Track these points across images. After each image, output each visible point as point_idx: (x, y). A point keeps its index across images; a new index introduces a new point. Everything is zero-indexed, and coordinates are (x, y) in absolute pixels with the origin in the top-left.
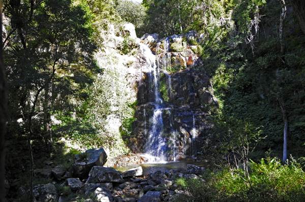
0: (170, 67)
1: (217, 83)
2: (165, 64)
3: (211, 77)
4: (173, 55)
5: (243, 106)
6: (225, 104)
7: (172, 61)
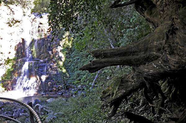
0: (37, 34)
1: (64, 44)
2: (35, 33)
3: (61, 40)
4: (39, 27)
5: (78, 59)
6: (66, 57)
7: (39, 31)
